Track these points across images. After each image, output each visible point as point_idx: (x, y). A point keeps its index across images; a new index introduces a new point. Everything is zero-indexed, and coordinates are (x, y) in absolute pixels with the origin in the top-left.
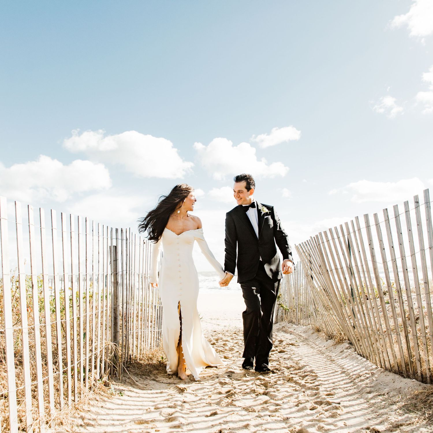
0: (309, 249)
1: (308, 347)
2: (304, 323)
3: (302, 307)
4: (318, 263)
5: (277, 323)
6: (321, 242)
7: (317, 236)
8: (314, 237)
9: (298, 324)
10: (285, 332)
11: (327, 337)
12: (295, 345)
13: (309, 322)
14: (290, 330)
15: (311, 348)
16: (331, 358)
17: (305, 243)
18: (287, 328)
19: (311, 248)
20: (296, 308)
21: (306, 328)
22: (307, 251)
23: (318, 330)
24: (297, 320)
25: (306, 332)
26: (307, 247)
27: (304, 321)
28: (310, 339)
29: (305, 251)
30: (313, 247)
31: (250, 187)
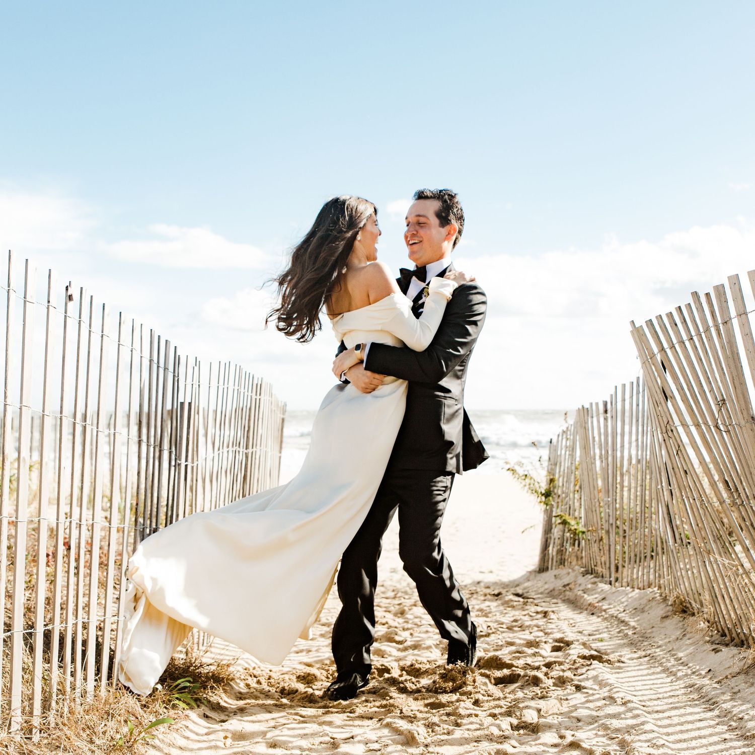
0: (685, 337)
1: (652, 670)
2: (632, 580)
3: (626, 528)
4: (711, 390)
5: (547, 569)
6: (733, 313)
7: (720, 290)
8: (708, 295)
9: (613, 579)
10: (575, 604)
11: (717, 637)
12: (609, 662)
13: (652, 577)
14: (589, 598)
15: (664, 671)
16: (743, 723)
17: (670, 315)
18: (580, 593)
19: (693, 333)
20: (608, 532)
21: (640, 598)
22: (677, 346)
23: (684, 609)
24: (610, 568)
25: (643, 611)
26: (678, 333)
27: (632, 573)
28: (656, 639)
29: (666, 345)
30: (701, 330)
31: (448, 215)
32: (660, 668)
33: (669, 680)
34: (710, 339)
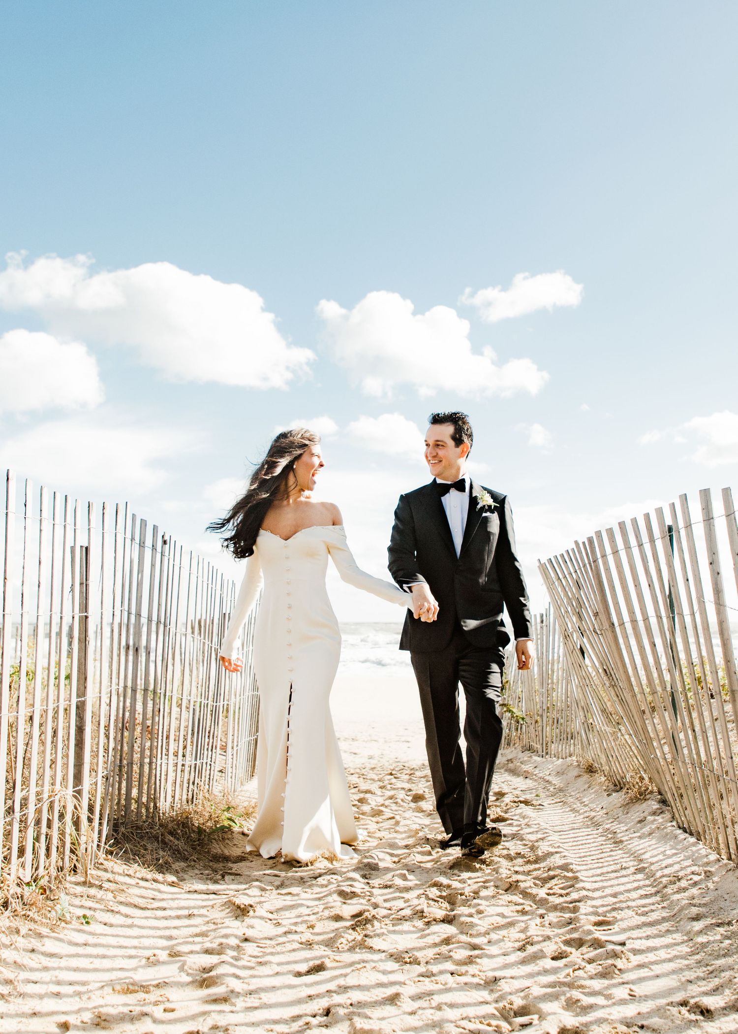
0: (572, 571)
1: (563, 810)
2: (558, 752)
4: (590, 606)
6: (599, 556)
7: (590, 540)
8: (584, 543)
9: (544, 753)
10: (513, 772)
11: (612, 787)
12: (532, 805)
13: (571, 750)
14: (525, 768)
15: (571, 810)
16: (615, 836)
17: (562, 556)
18: (518, 764)
19: (577, 568)
20: (542, 716)
21: (562, 765)
22: (567, 576)
23: (591, 770)
24: (542, 744)
25: (563, 774)
26: (567, 567)
27: (558, 747)
28: (569, 791)
29: (561, 576)
30: (581, 566)
31: (461, 436)
32: (569, 809)
33: (574, 815)
34: (587, 572)
